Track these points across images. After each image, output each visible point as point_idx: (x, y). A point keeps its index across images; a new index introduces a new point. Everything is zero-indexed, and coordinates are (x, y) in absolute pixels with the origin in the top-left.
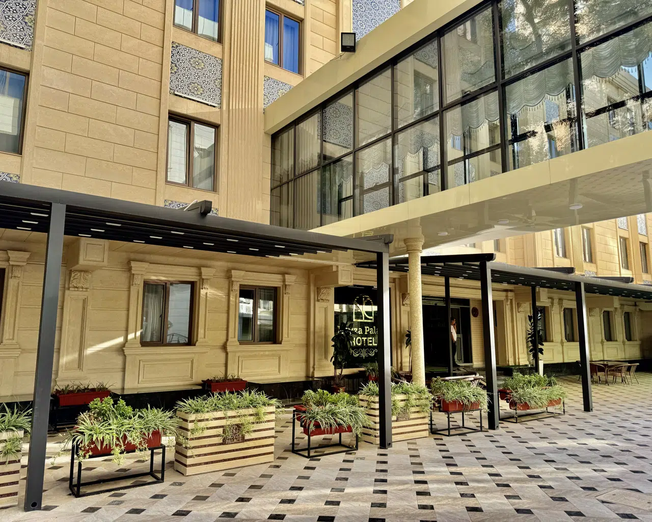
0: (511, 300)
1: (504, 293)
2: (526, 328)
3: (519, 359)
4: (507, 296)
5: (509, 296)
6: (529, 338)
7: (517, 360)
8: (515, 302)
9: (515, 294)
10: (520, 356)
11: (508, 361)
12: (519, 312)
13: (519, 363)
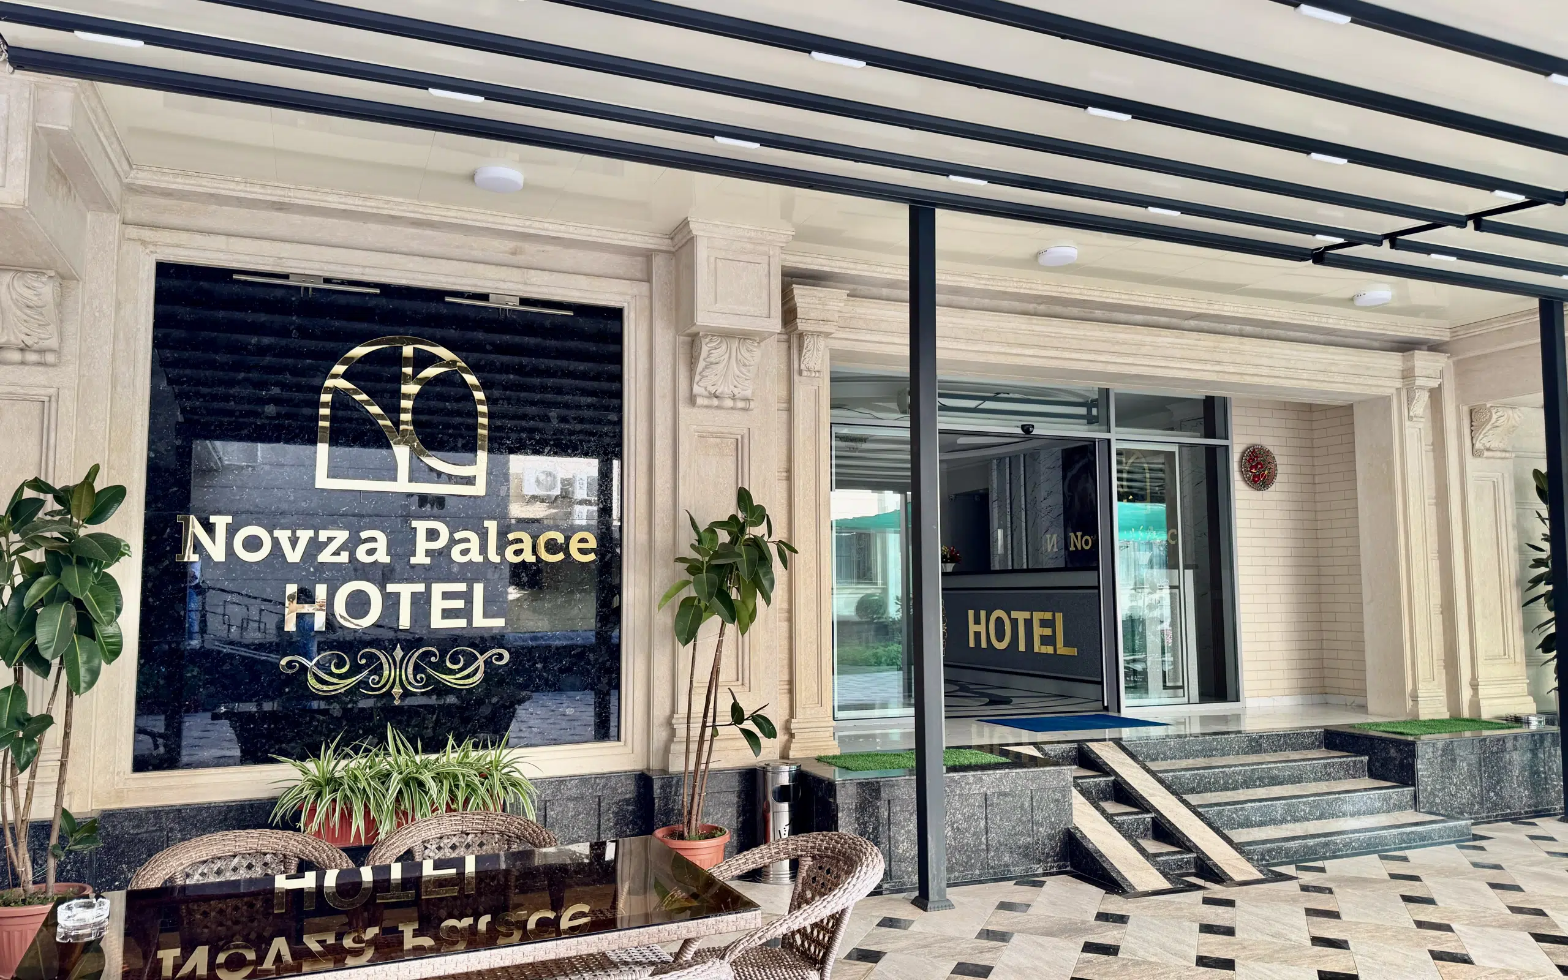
0: (1435, 395)
1: (1394, 361)
2: (1521, 530)
3: (1475, 686)
4: (1408, 375)
5: (1417, 372)
6: (1536, 581)
7: (1466, 694)
8: (1460, 400)
9: (1457, 364)
10: (1482, 673)
11: (1415, 698)
12: (1476, 453)
13: (1475, 704)
